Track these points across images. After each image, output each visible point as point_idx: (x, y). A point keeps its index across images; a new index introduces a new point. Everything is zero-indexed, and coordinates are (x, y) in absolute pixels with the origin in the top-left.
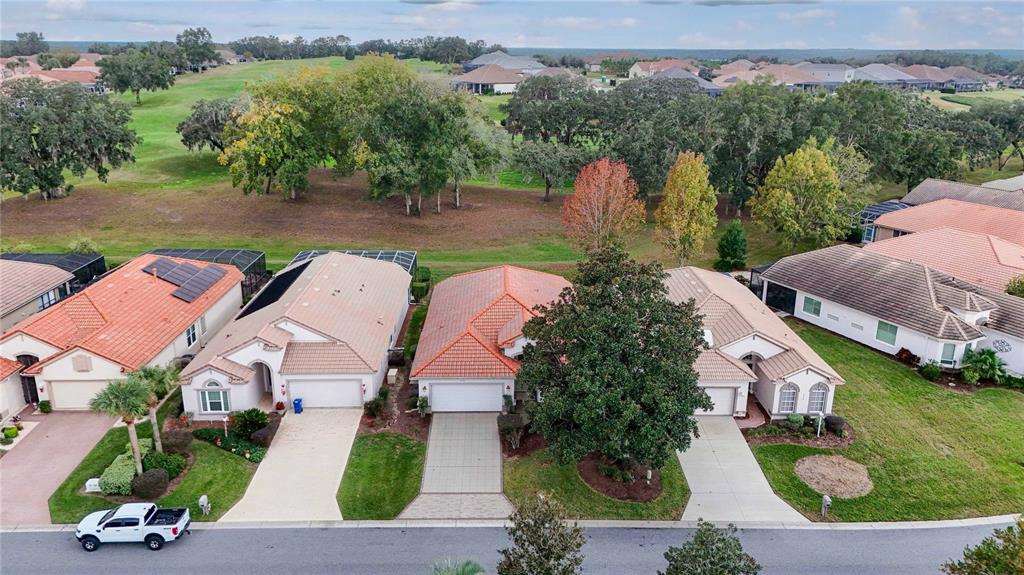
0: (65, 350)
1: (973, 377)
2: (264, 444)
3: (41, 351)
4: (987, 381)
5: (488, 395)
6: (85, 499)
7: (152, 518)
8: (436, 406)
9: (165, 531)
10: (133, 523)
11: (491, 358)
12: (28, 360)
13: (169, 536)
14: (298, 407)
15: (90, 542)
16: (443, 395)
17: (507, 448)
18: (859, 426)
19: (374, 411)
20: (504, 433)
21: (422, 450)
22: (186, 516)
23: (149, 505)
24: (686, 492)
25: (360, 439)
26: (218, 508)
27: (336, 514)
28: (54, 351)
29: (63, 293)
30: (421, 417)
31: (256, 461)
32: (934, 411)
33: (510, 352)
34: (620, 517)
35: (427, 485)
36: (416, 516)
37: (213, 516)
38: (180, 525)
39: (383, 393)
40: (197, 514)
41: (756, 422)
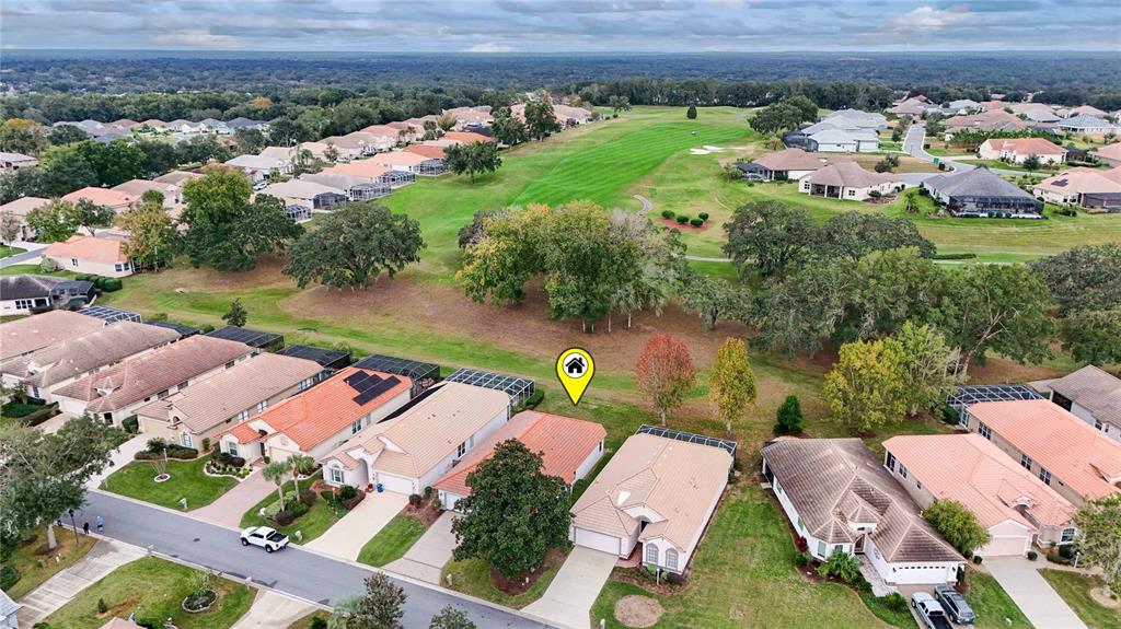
0: (279, 432)
1: (826, 572)
2: (349, 508)
3: (270, 430)
4: (838, 578)
6: (257, 517)
7: (271, 537)
8: (445, 505)
9: (273, 544)
10: (261, 537)
12: (263, 433)
13: (275, 548)
14: (380, 489)
15: (244, 541)
18: (694, 588)
19: (417, 501)
21: (424, 531)
22: (286, 540)
23: (272, 530)
24: (540, 595)
25: (397, 516)
26: (306, 538)
27: (354, 557)
28: (274, 431)
29: (317, 380)
30: (438, 511)
31: (340, 517)
34: (489, 599)
35: (408, 554)
36: (390, 569)
37: (301, 543)
38: (281, 544)
40: (294, 539)
41: (628, 565)
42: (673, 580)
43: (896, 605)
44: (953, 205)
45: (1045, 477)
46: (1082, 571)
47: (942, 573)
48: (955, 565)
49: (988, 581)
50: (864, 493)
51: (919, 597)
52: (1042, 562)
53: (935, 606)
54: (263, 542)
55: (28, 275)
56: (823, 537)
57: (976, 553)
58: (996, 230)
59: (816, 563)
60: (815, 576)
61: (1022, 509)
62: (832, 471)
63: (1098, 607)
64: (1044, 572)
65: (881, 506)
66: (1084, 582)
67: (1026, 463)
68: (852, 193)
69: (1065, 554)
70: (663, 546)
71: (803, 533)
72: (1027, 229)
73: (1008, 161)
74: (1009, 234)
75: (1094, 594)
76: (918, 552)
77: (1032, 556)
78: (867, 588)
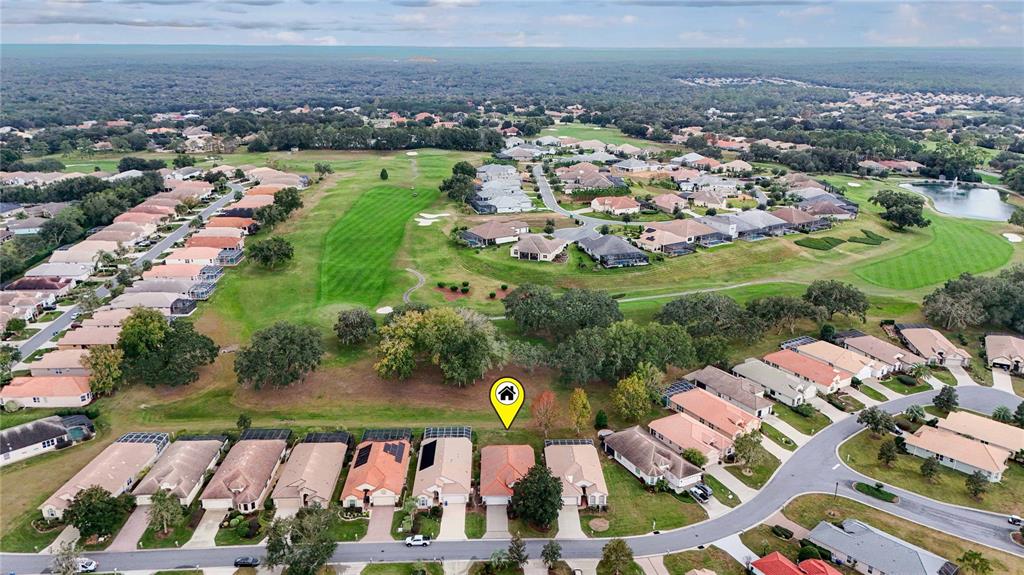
0: (379, 488)
1: (657, 489)
2: (440, 516)
3: (371, 488)
4: (661, 490)
5: (504, 500)
6: (401, 533)
8: (487, 503)
9: (427, 542)
11: (505, 489)
12: (366, 491)
13: (428, 544)
14: (447, 503)
15: (409, 545)
16: (489, 500)
17: (509, 518)
18: (613, 510)
19: (469, 505)
20: (508, 513)
21: (485, 518)
22: (431, 538)
23: (421, 535)
24: (558, 530)
25: (467, 515)
26: (436, 535)
27: (466, 537)
28: (374, 488)
30: (484, 507)
31: (440, 522)
32: (639, 501)
33: (510, 486)
35: (488, 529)
36: (486, 537)
37: (436, 538)
38: (430, 541)
39: (470, 499)
40: (433, 537)
41: (584, 507)
42: (605, 509)
43: (686, 495)
44: (603, 261)
45: (711, 426)
46: (738, 464)
47: (696, 478)
48: (700, 474)
49: (710, 477)
50: (659, 452)
51: (694, 489)
52: (724, 465)
53: (700, 492)
54: (421, 543)
55: (40, 421)
56: (653, 475)
57: (704, 466)
58: (630, 275)
59: (652, 487)
60: (654, 491)
61: (712, 444)
62: (642, 445)
63: (746, 476)
64: (726, 468)
65: (668, 456)
66: (738, 468)
67: (702, 421)
68: (545, 257)
69: (730, 459)
70: (597, 495)
71: (641, 475)
72: (644, 273)
73: (610, 213)
74: (636, 277)
75: (743, 472)
76: (689, 472)
77: (720, 463)
78: (673, 492)
